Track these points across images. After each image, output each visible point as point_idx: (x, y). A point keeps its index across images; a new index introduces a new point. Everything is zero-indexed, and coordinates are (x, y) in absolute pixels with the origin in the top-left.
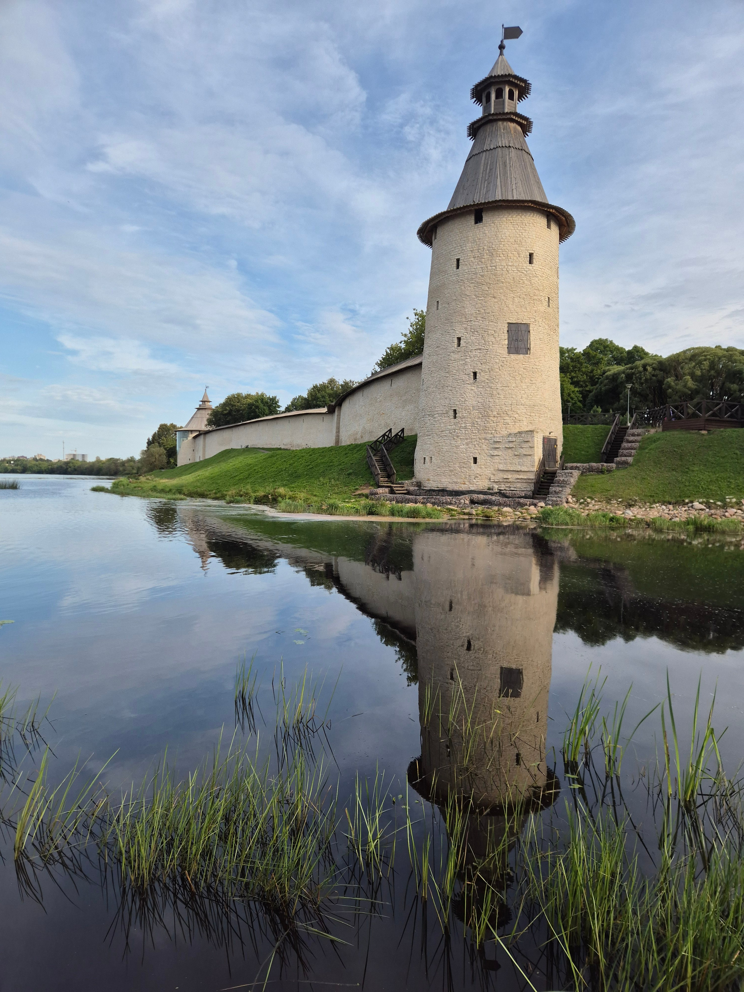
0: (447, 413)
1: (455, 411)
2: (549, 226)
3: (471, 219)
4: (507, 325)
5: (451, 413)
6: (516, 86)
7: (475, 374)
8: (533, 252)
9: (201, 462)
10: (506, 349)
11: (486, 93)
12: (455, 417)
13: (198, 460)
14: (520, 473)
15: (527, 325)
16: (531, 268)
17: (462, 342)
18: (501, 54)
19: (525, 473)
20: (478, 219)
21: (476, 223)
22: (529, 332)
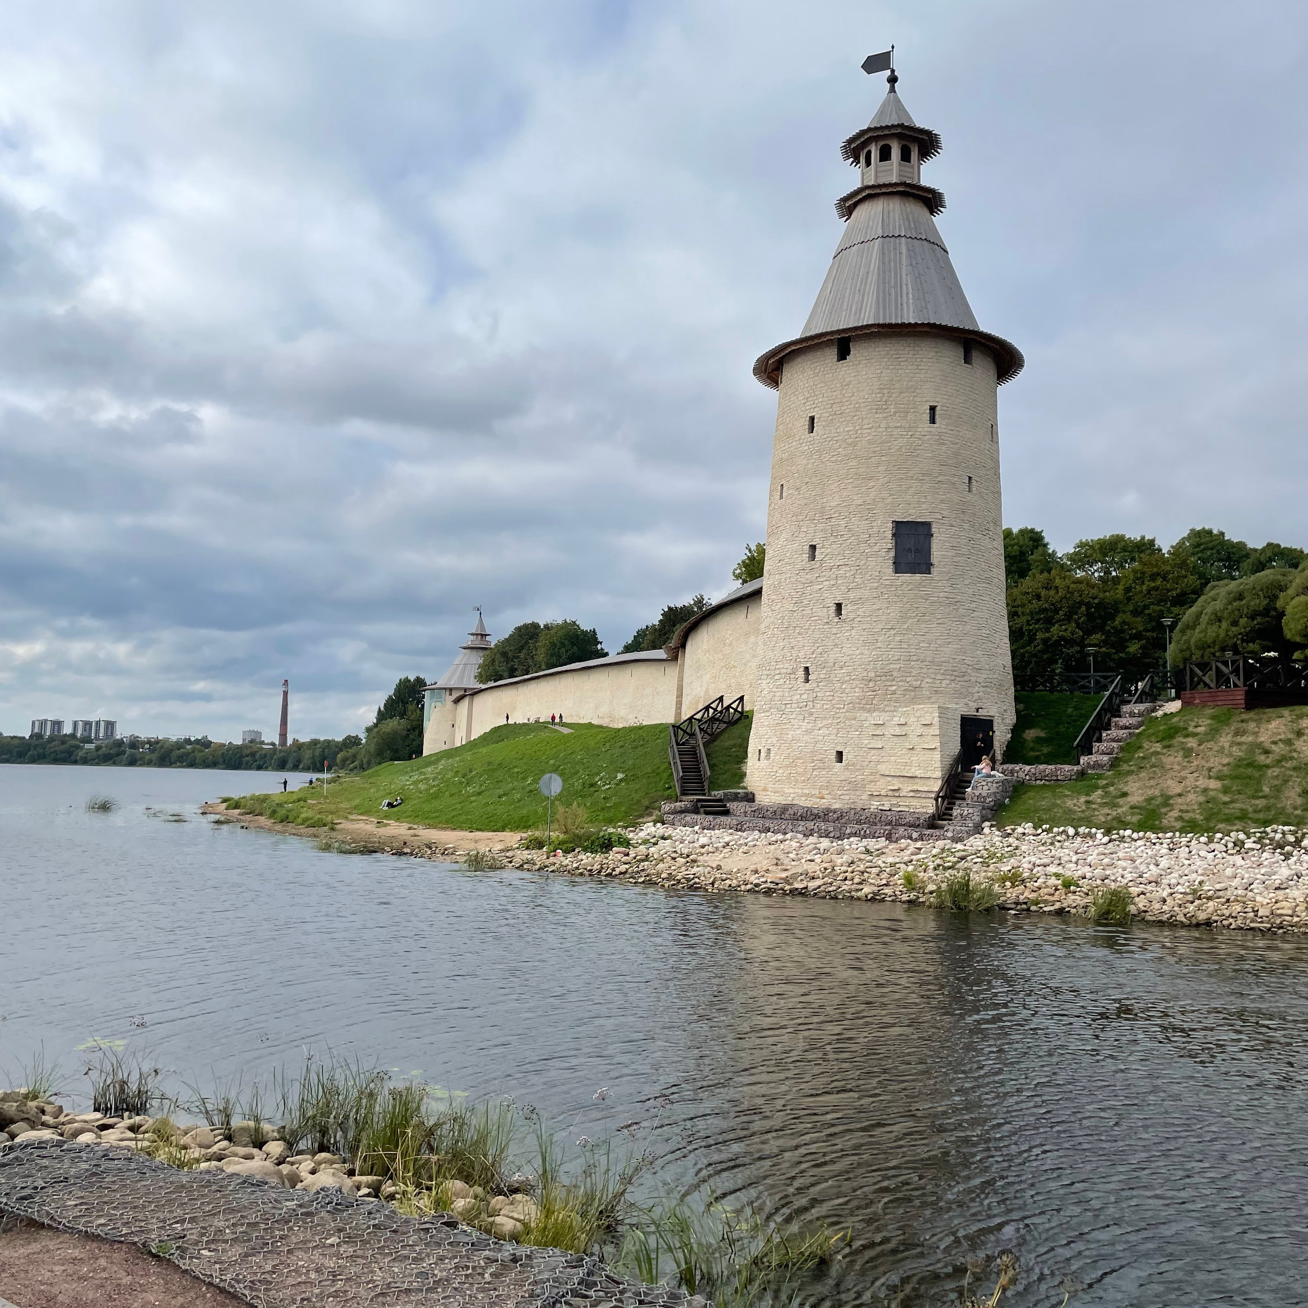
0: (794, 673)
1: (807, 669)
2: (967, 360)
3: (832, 354)
4: (890, 526)
5: (801, 673)
6: (915, 140)
7: (839, 606)
8: (935, 404)
9: (462, 746)
10: (892, 566)
11: (865, 151)
12: (807, 681)
13: (458, 745)
14: (917, 780)
15: (928, 525)
16: (933, 430)
17: (817, 552)
18: (893, 90)
19: (923, 781)
20: (843, 354)
21: (838, 360)
22: (932, 535)
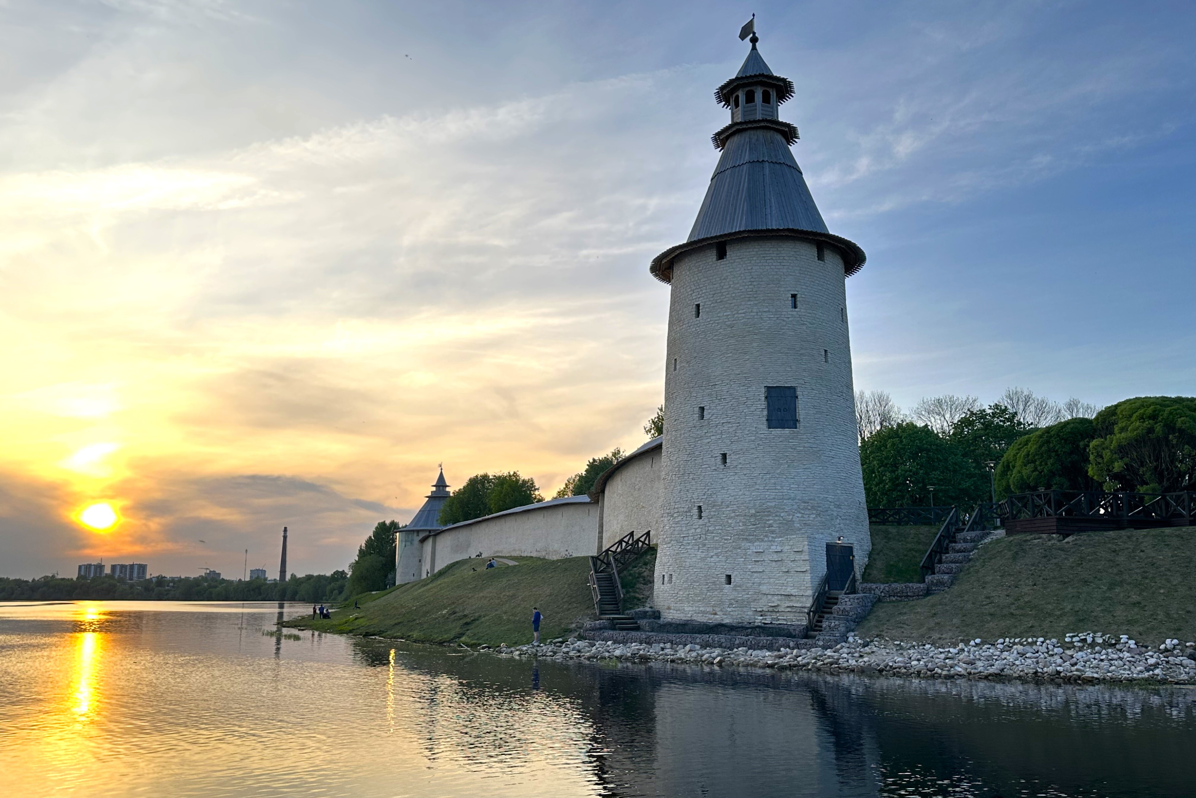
0: (690, 511)
1: (700, 508)
2: (820, 257)
3: (713, 255)
4: (763, 390)
5: (695, 511)
6: (773, 86)
7: (724, 456)
8: (796, 293)
10: (765, 423)
11: (734, 96)
12: (700, 517)
14: (792, 598)
15: (793, 389)
16: (795, 313)
17: (705, 413)
18: (754, 48)
19: (798, 598)
20: (722, 255)
21: (718, 260)
22: (797, 397)
